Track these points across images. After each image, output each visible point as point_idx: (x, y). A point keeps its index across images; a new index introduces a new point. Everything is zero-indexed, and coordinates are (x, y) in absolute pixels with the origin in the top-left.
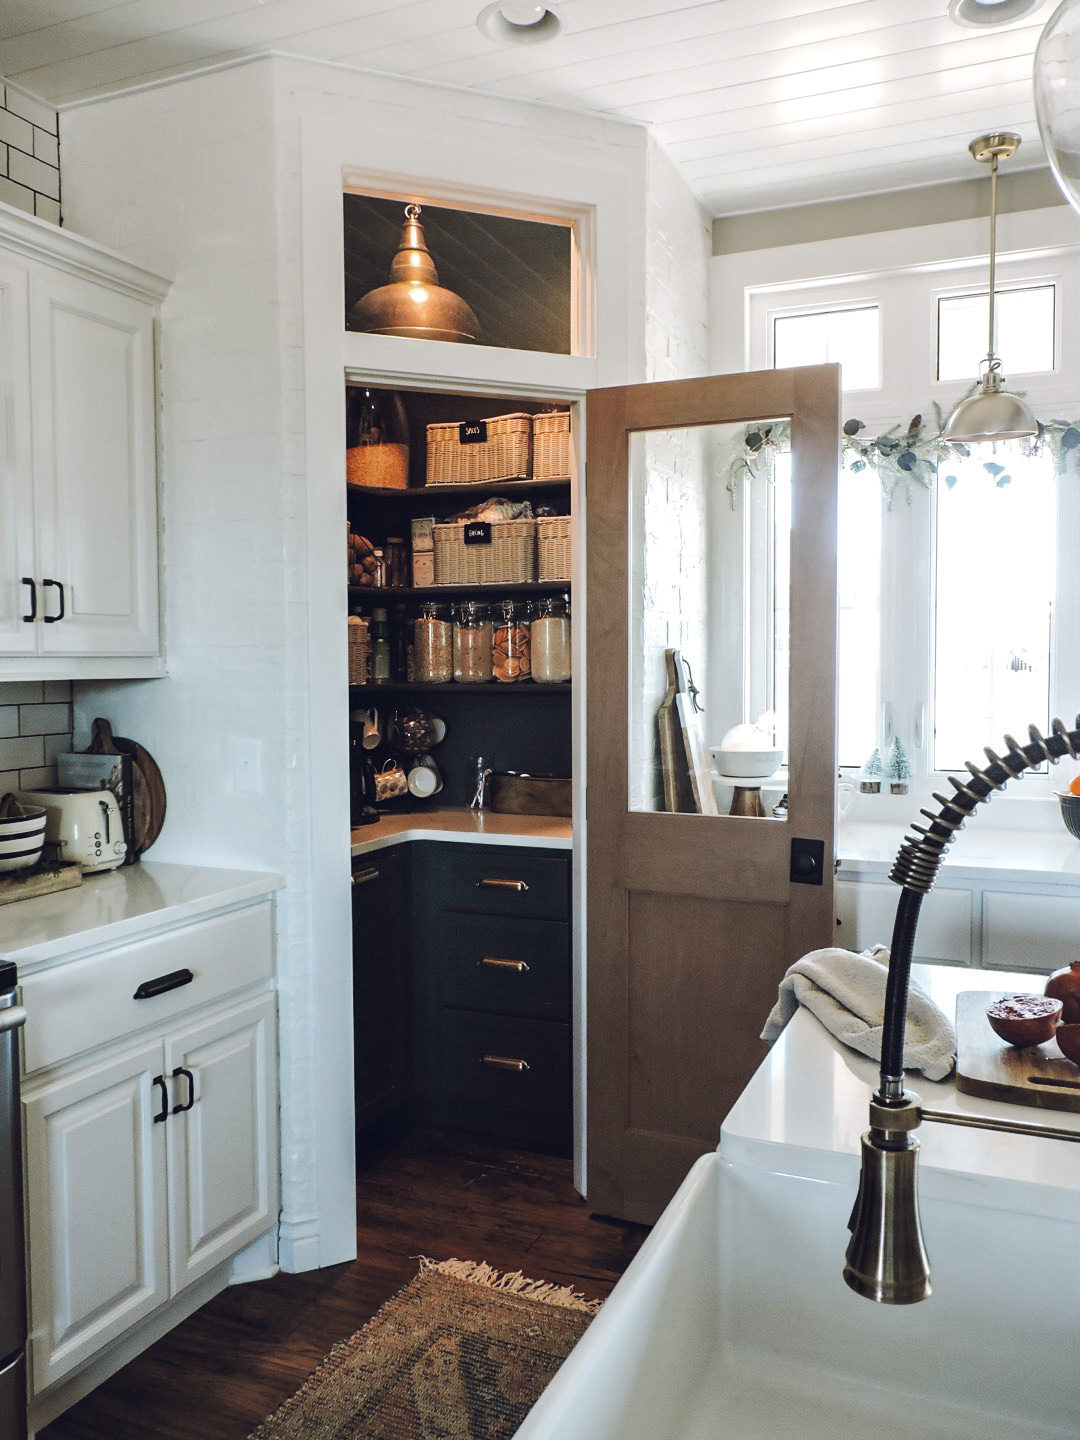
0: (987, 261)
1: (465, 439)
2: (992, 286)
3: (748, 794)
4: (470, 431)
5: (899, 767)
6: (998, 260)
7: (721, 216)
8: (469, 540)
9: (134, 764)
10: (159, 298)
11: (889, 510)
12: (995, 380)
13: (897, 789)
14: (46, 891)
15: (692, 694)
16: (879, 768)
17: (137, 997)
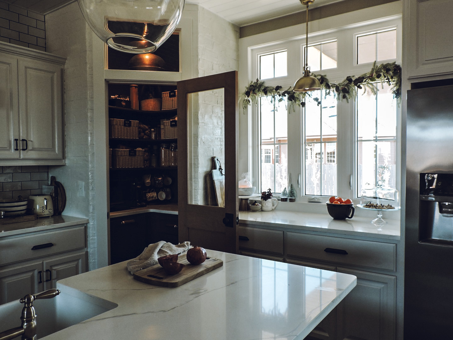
0: (305, 36)
1: (170, 96)
2: (307, 44)
3: (244, 201)
4: (171, 94)
5: (292, 193)
6: (309, 36)
7: (242, 26)
8: (172, 126)
9: (58, 189)
10: (64, 63)
11: (289, 113)
12: (307, 72)
13: (292, 200)
14: (22, 221)
15: (221, 170)
16: (286, 194)
17: (32, 249)
